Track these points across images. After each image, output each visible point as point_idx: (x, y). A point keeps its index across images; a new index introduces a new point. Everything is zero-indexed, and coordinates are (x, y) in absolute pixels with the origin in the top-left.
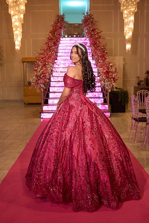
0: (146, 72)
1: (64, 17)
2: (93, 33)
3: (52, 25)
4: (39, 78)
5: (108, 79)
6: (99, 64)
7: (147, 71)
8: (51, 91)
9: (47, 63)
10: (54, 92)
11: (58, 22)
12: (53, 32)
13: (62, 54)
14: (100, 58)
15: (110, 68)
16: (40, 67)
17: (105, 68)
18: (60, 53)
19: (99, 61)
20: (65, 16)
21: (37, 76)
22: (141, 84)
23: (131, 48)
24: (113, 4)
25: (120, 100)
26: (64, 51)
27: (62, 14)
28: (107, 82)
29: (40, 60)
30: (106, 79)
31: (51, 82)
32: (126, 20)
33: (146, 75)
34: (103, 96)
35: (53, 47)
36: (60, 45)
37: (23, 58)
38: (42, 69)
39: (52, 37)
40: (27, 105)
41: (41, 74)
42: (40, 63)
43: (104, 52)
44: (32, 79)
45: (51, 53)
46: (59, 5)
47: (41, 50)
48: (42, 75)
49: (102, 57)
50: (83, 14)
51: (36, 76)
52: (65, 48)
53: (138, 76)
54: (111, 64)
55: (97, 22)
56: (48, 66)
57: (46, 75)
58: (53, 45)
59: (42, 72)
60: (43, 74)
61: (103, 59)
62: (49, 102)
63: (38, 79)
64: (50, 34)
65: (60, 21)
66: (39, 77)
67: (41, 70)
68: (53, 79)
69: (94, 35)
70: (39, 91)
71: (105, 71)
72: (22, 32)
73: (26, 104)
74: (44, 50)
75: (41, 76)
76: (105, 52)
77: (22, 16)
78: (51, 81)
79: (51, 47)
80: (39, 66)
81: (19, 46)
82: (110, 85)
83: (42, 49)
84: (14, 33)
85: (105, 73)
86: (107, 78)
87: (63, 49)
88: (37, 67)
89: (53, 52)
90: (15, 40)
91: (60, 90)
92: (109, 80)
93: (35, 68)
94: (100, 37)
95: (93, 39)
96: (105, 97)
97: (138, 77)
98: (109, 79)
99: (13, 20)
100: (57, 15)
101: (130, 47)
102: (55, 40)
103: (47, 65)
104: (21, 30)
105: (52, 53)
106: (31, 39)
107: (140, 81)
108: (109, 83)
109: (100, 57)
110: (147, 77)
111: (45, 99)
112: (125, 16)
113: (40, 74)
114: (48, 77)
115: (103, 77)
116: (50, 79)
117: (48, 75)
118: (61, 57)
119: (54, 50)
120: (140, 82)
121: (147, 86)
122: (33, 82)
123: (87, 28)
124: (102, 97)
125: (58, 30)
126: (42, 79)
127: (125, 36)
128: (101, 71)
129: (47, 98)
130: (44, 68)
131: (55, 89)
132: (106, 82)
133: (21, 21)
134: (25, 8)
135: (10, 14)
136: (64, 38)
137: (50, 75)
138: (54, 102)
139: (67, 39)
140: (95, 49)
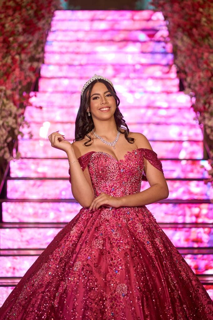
8: (6, 218)
10: (21, 226)
13: (61, 70)
18: (51, 68)
26: (67, 58)
31: (9, 183)
35: (21, 39)
36: (51, 37)
45: (13, 58)
52: (72, 47)
58: (20, 28)
68: (21, 169)
78: (12, 175)
79: (13, 33)
87: (64, 50)
91: (46, 215)
95: (183, 8)
102: (31, 12)
105: (14, 60)
116: (2, 168)
118: (54, 82)
119: (23, 49)
136: (69, 14)
137: (5, 152)
138: (17, 267)
139: (80, 14)
140: (193, 47)
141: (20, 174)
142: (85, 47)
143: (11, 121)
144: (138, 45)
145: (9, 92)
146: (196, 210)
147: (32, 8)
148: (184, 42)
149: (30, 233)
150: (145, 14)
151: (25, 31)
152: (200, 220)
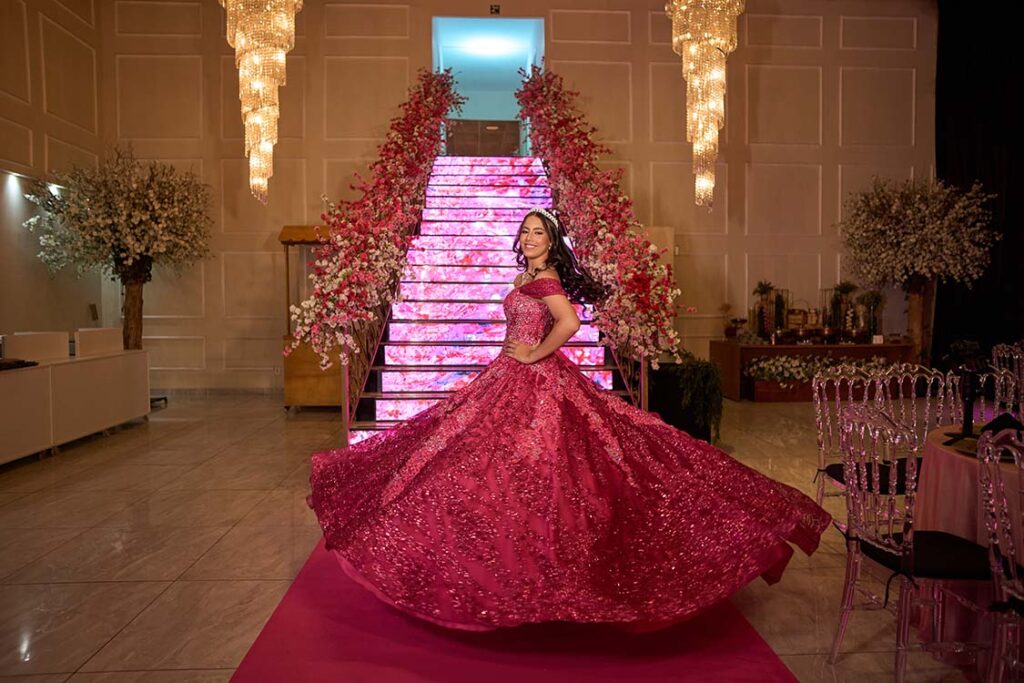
0: (755, 286)
1: (450, 81)
2: (562, 131)
3: (405, 104)
4: (330, 305)
5: (645, 312)
6: (600, 248)
7: (760, 285)
8: (388, 361)
9: (371, 240)
10: (403, 369)
11: (427, 93)
12: (405, 127)
13: (441, 214)
14: (604, 223)
15: (651, 264)
16: (342, 254)
17: (630, 264)
18: (432, 211)
19: (600, 233)
20: (452, 77)
21: (323, 297)
22: (740, 332)
23: (714, 189)
24: (629, 38)
25: (686, 401)
26: (448, 202)
27: (442, 71)
28: (641, 324)
29: (344, 226)
30: (638, 313)
31: (391, 326)
32: (695, 82)
33: (758, 298)
34: (614, 384)
35: (403, 181)
36: (432, 181)
37: (285, 227)
38: (346, 266)
39: (400, 142)
40: (297, 412)
41: (341, 287)
42: (339, 237)
43: (615, 200)
44: (298, 311)
45: (395, 200)
46: (434, 42)
47: (353, 188)
48: (346, 291)
49: (609, 220)
50: (522, 71)
51: (318, 295)
52: (453, 191)
53: (726, 301)
54: (653, 248)
55: (577, 94)
56: (378, 252)
57: (364, 294)
58: (402, 170)
59: (347, 277)
60: (350, 285)
61: (616, 227)
62: (377, 413)
63: (325, 311)
64: (394, 134)
65: (433, 90)
66: (333, 300)
67: (341, 270)
68: (402, 311)
69: (568, 138)
70: (329, 366)
71: (630, 275)
72: (280, 122)
73: (292, 408)
74: (362, 189)
75: (343, 297)
76: (620, 199)
77: (280, 57)
78: (394, 318)
79: (394, 176)
80: (336, 250)
81: (264, 175)
82: (654, 336)
83: (357, 183)
84: (246, 124)
85: (629, 283)
86: (643, 305)
87: (445, 194)
88: (326, 256)
89: (401, 196)
90: (249, 152)
91: (429, 358)
92: (650, 316)
93: (318, 263)
94: (593, 146)
95: (564, 153)
96: (624, 389)
97: (727, 308)
98: (651, 311)
99: (243, 73)
100: (423, 73)
101: (713, 185)
102: (413, 155)
103: (371, 248)
104: (275, 112)
106: (325, 161)
107: (735, 321)
108: (654, 328)
109: (603, 218)
110: (761, 308)
111: (362, 399)
112: (689, 66)
113: (336, 287)
114: (374, 298)
115: (626, 302)
116: (385, 311)
117: (374, 293)
118: (435, 225)
119: (405, 191)
120: (733, 325)
121: (765, 339)
122: (303, 324)
123: (540, 116)
124: (611, 387)
125: (426, 119)
126: (341, 306)
127: (691, 145)
128: (610, 277)
129: (370, 395)
130: (358, 262)
131: (408, 356)
132: (638, 327)
133: (273, 76)
134: (293, 26)
135: (234, 49)
136: (449, 158)
137: (387, 294)
138: (400, 410)
139: (459, 160)
140: (576, 191)
141: (402, 317)
142: (465, 191)
143: (393, 262)
144: (518, 189)
145: (391, 234)
146: (578, 353)
147: (414, 151)
148: (566, 185)
149: (412, 376)
150: (524, 161)
151: (406, 173)
152: (583, 363)
